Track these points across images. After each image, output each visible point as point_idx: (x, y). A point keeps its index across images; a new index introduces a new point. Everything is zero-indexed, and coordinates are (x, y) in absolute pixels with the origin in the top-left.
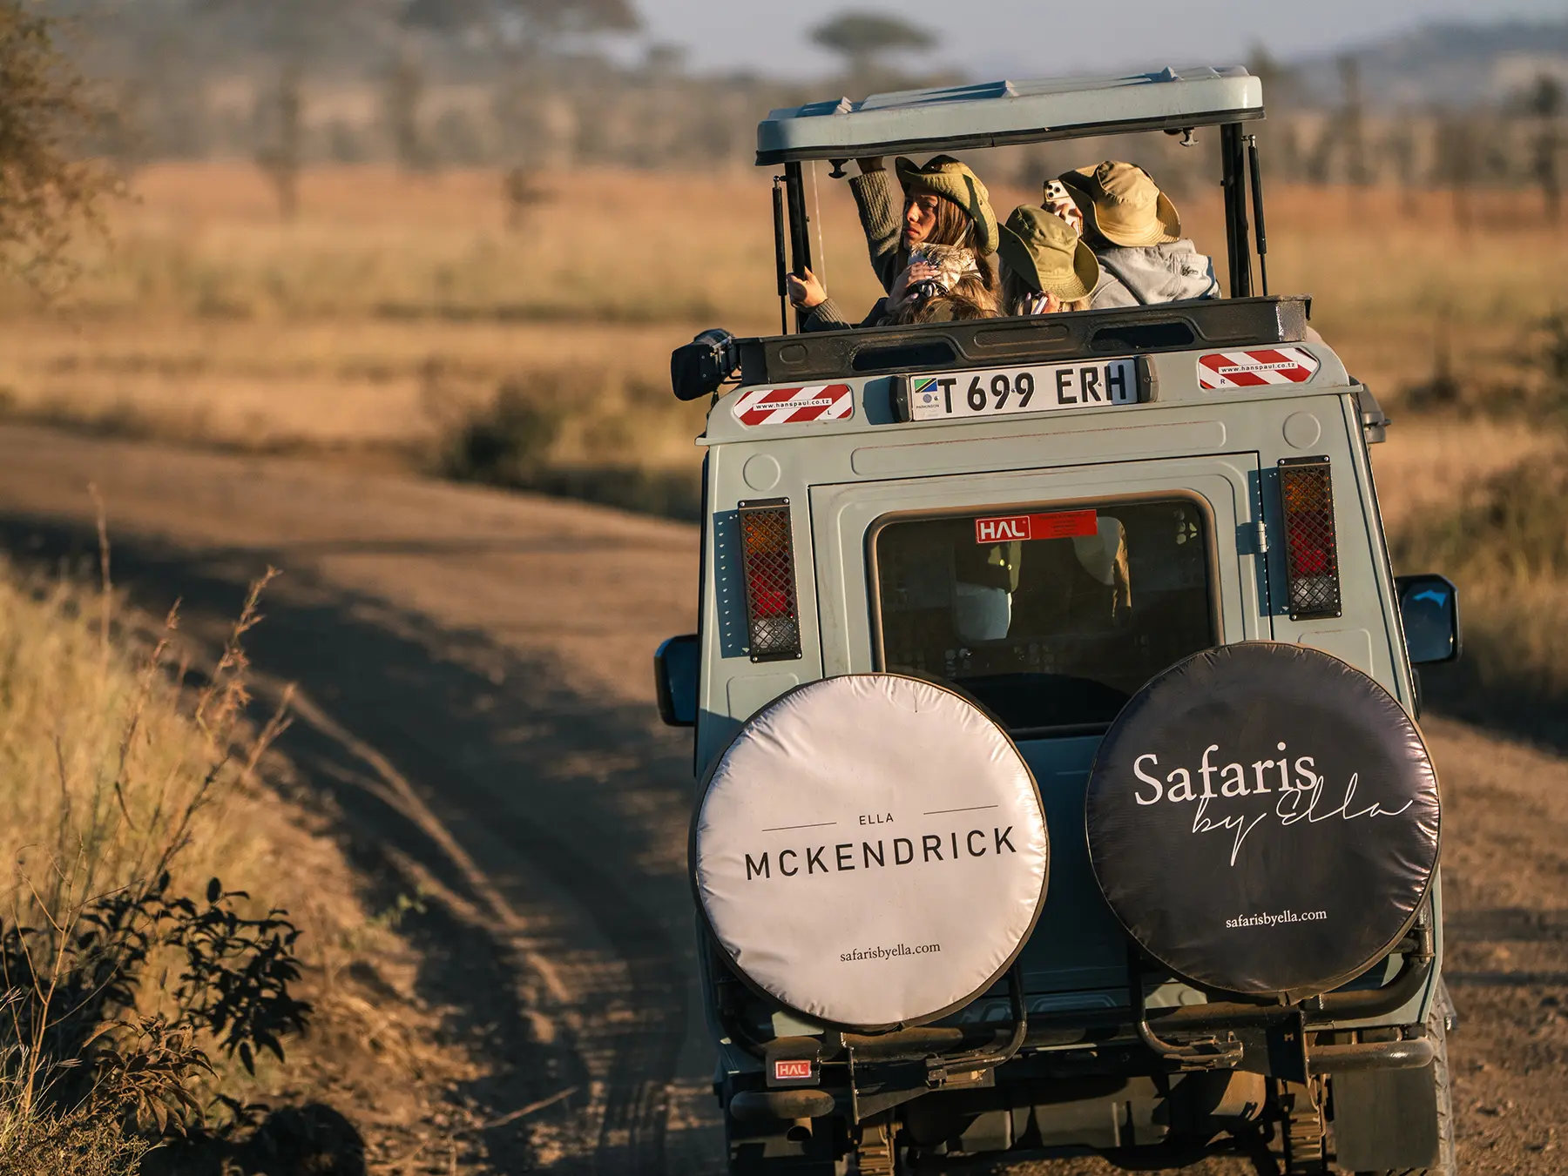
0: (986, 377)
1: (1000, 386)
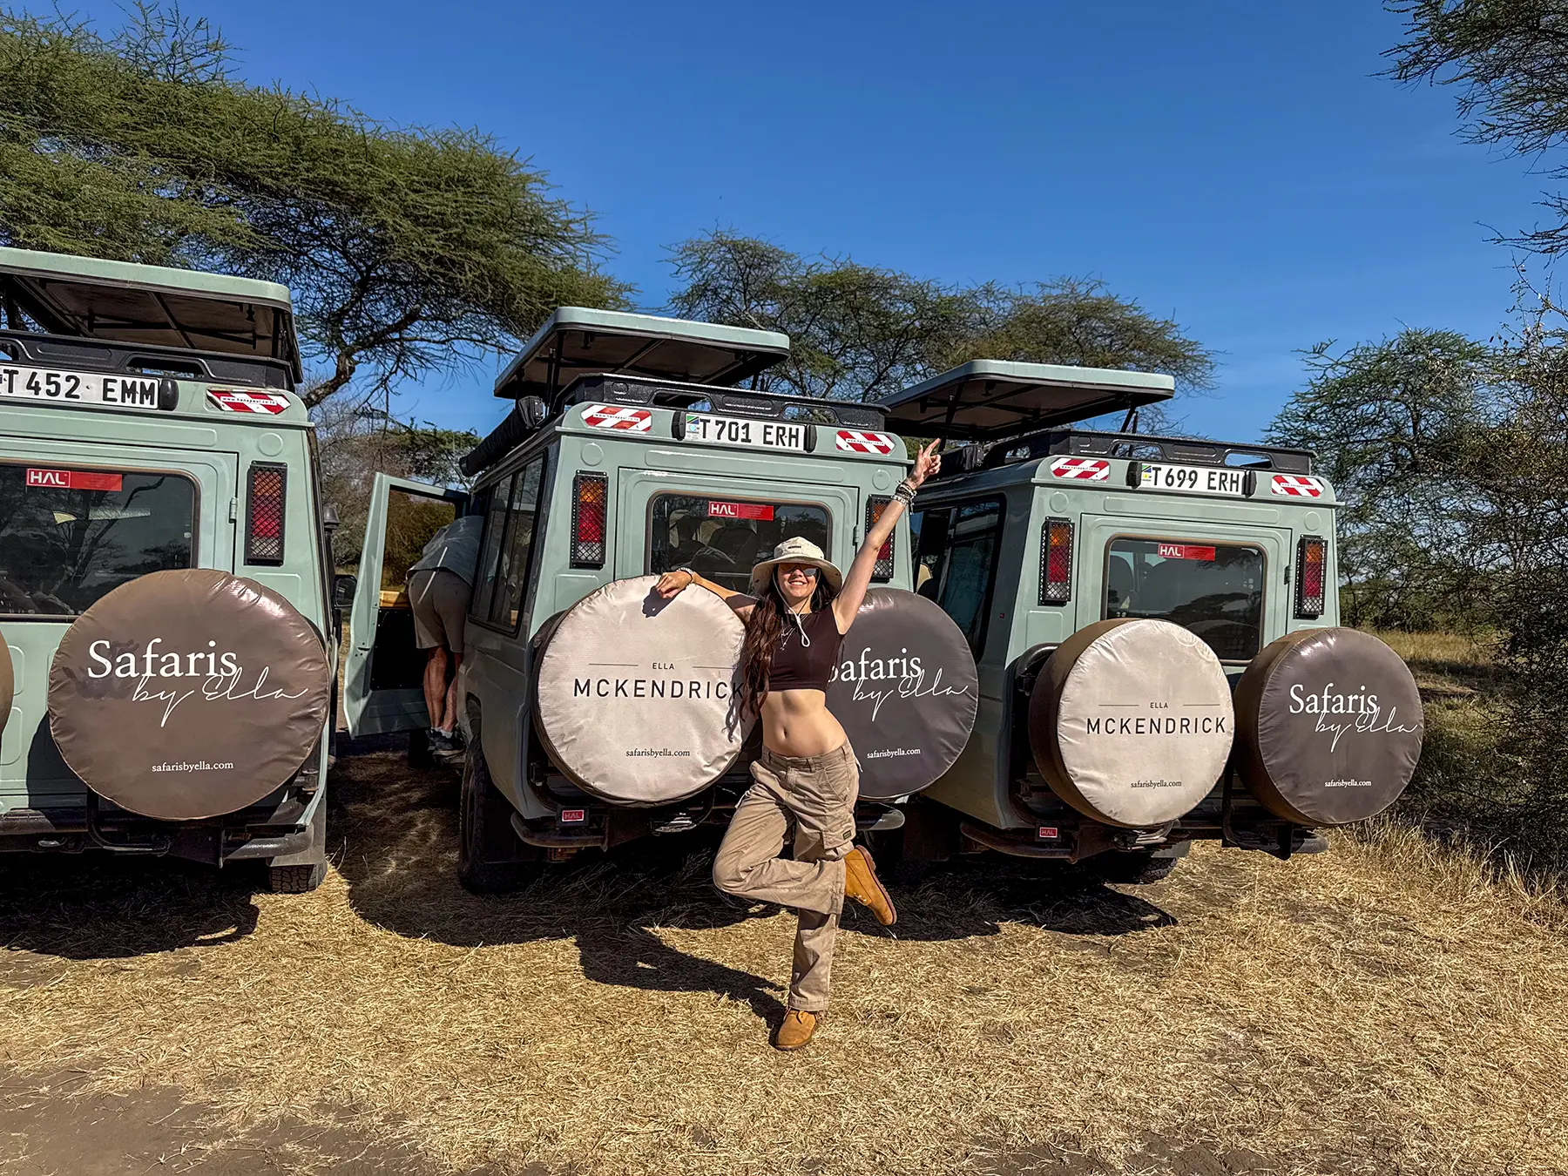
0: (1176, 469)
1: (1182, 475)
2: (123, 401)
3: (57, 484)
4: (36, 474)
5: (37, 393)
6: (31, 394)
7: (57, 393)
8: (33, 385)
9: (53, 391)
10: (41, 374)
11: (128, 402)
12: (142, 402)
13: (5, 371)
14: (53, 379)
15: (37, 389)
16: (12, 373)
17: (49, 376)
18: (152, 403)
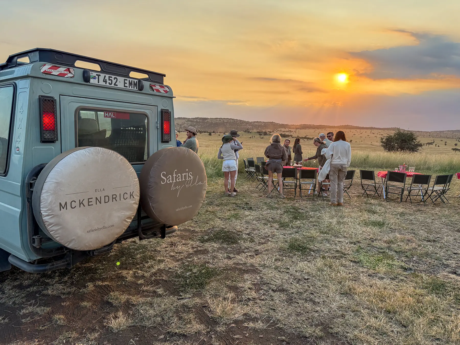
2: (129, 87)
3: (112, 117)
4: (107, 114)
5: (106, 84)
6: (104, 84)
7: (111, 84)
8: (105, 80)
9: (110, 83)
10: (107, 76)
11: (131, 87)
12: (134, 88)
13: (97, 75)
14: (110, 78)
15: (106, 82)
16: (99, 76)
17: (109, 77)
18: (137, 88)
